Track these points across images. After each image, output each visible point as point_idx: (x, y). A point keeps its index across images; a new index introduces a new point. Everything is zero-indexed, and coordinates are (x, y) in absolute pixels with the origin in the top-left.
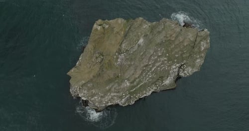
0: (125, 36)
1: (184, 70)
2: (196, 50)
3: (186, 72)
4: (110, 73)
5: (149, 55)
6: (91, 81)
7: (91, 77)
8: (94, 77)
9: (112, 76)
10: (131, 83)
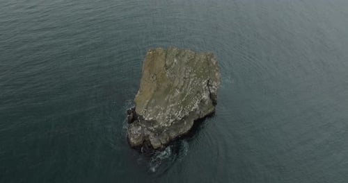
0: (166, 56)
1: (212, 86)
2: (211, 65)
3: (214, 87)
4: (165, 85)
5: (183, 71)
6: (153, 96)
7: (152, 92)
8: (155, 91)
9: (166, 86)
10: (181, 91)
